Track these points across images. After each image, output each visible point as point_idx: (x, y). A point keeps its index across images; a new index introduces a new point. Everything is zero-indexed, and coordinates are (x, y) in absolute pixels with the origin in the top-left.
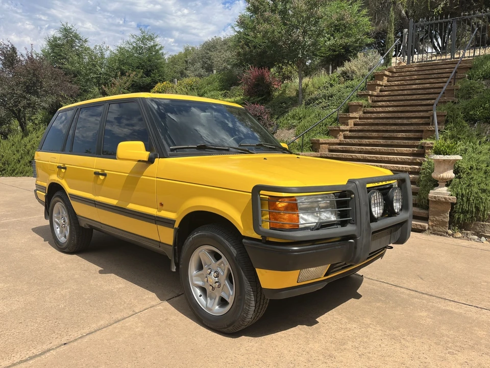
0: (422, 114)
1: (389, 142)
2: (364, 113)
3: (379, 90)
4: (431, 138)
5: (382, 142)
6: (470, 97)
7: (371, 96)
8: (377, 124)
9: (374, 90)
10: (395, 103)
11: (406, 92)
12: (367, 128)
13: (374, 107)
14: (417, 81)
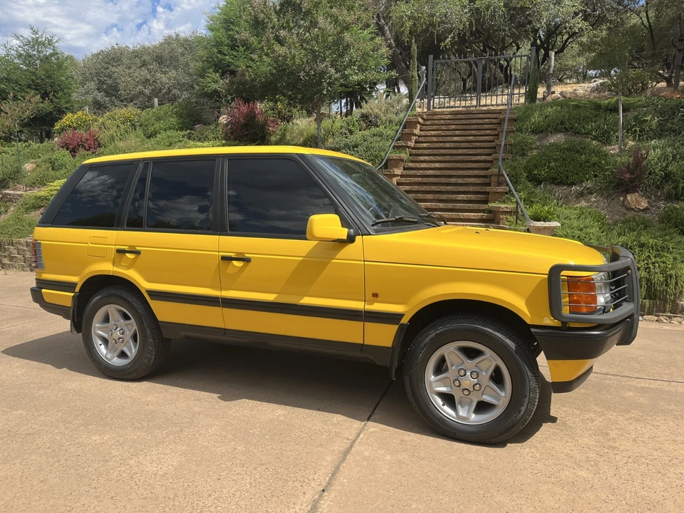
0: (476, 172)
1: (450, 205)
2: (405, 169)
3: (414, 141)
4: (499, 201)
5: (441, 205)
6: (524, 154)
7: (409, 147)
8: (426, 184)
9: (410, 140)
10: (440, 158)
11: (448, 145)
12: (416, 188)
13: (415, 162)
14: (457, 132)
